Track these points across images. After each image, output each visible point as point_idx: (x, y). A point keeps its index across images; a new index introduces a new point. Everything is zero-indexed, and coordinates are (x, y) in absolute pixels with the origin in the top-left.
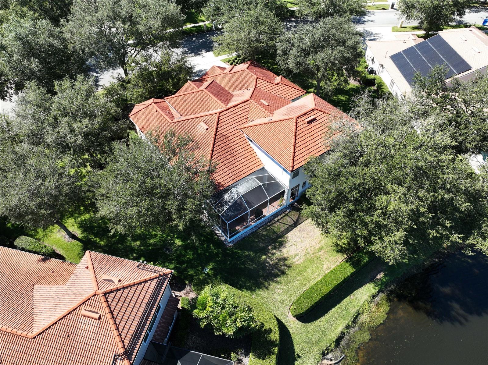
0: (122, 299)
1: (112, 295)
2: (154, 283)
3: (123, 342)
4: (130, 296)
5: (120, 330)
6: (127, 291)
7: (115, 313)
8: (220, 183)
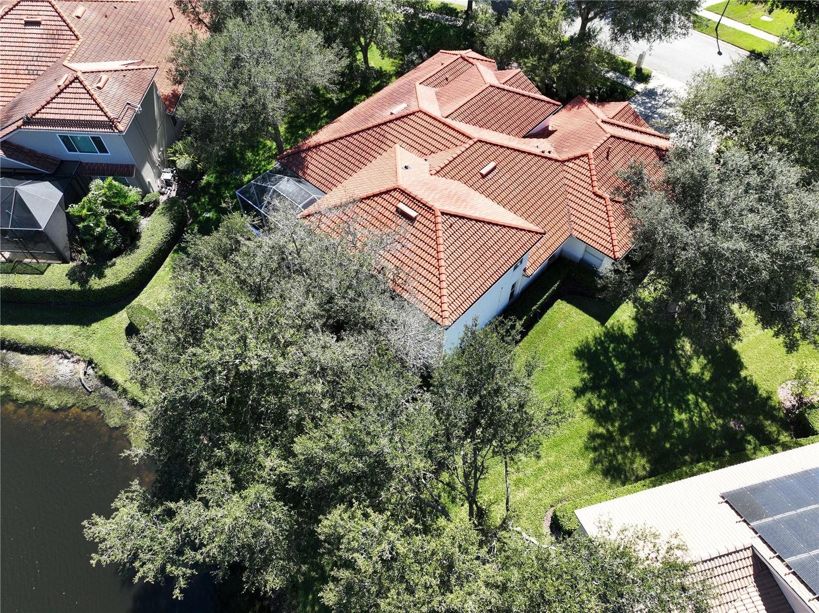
0: (77, 96)
1: (79, 85)
2: (104, 119)
3: (37, 113)
4: (83, 101)
5: (48, 106)
6: (87, 96)
7: (62, 95)
8: (307, 168)
